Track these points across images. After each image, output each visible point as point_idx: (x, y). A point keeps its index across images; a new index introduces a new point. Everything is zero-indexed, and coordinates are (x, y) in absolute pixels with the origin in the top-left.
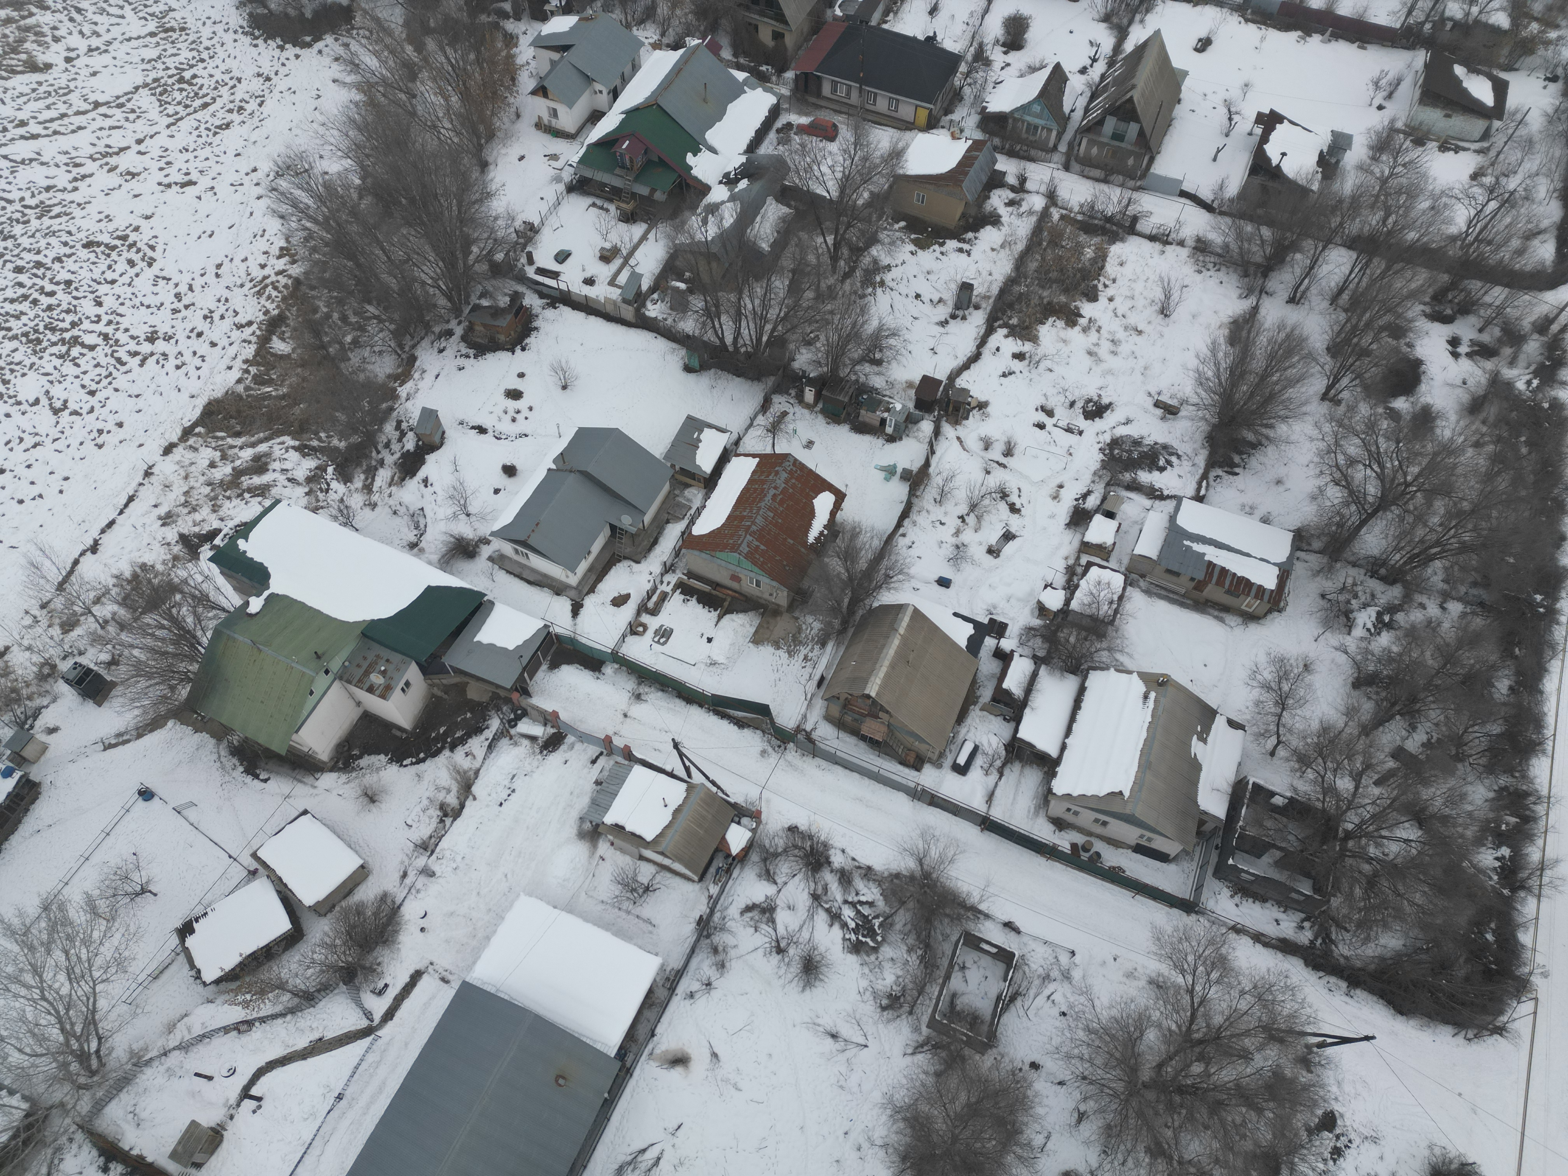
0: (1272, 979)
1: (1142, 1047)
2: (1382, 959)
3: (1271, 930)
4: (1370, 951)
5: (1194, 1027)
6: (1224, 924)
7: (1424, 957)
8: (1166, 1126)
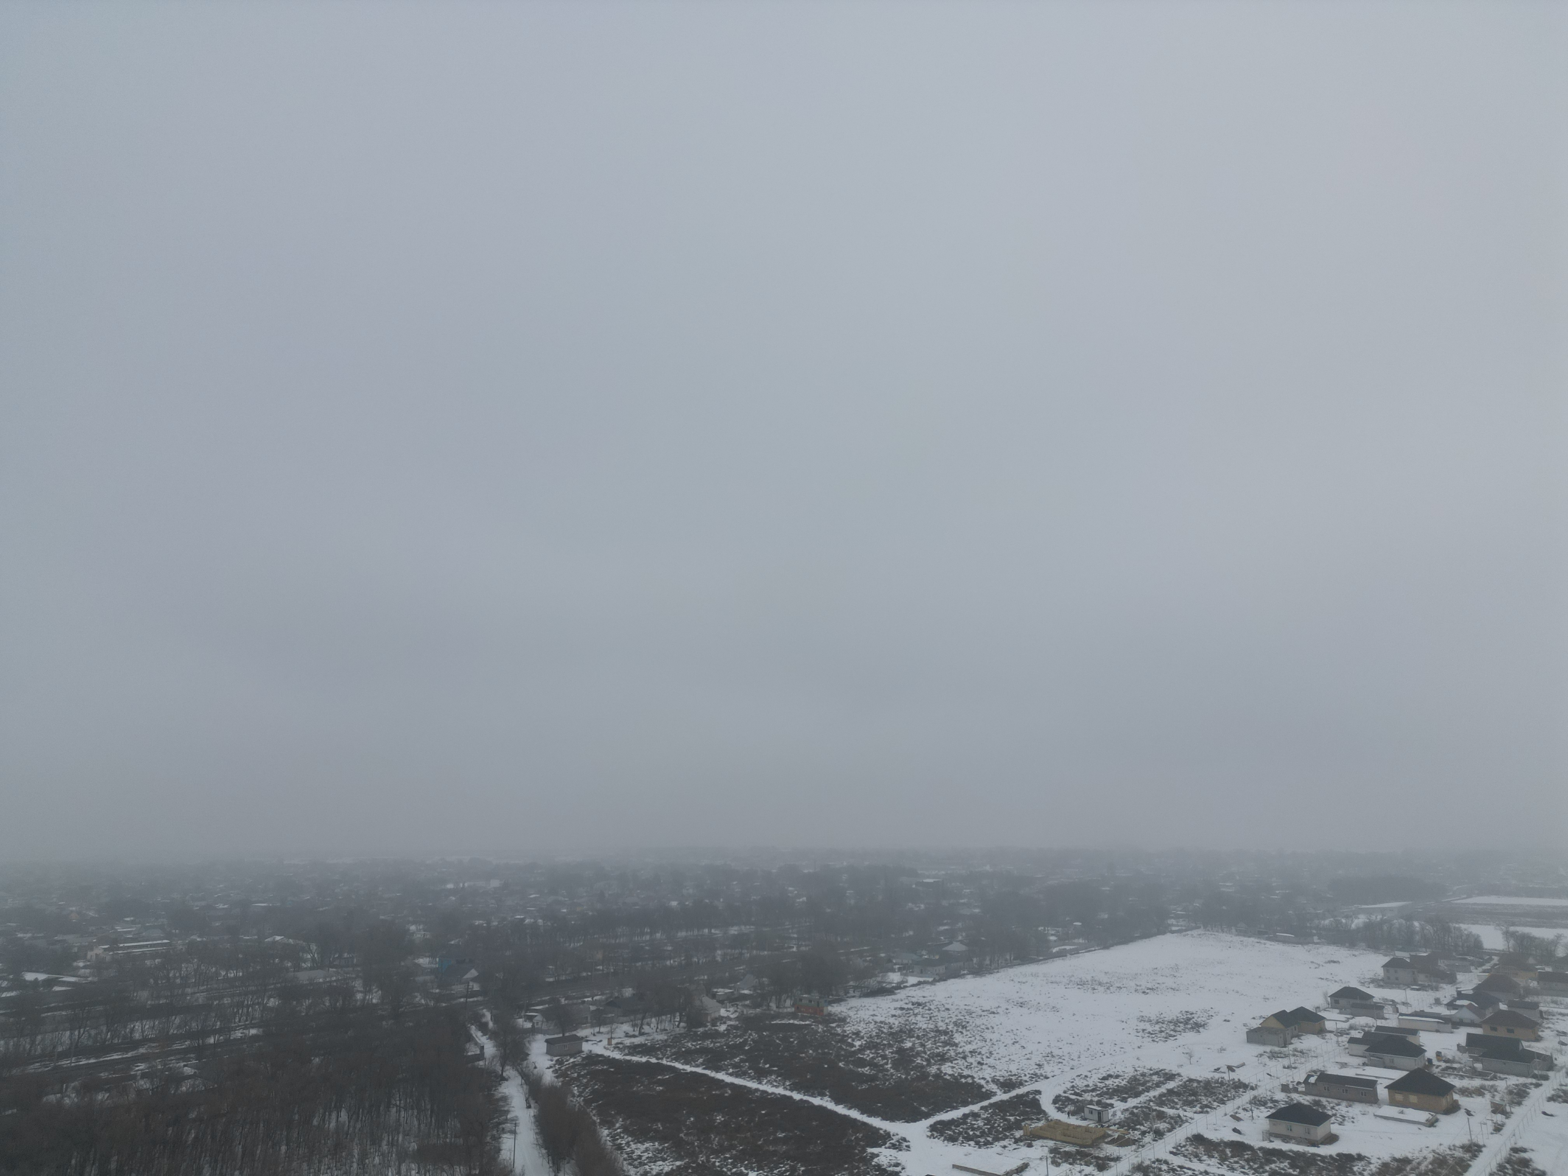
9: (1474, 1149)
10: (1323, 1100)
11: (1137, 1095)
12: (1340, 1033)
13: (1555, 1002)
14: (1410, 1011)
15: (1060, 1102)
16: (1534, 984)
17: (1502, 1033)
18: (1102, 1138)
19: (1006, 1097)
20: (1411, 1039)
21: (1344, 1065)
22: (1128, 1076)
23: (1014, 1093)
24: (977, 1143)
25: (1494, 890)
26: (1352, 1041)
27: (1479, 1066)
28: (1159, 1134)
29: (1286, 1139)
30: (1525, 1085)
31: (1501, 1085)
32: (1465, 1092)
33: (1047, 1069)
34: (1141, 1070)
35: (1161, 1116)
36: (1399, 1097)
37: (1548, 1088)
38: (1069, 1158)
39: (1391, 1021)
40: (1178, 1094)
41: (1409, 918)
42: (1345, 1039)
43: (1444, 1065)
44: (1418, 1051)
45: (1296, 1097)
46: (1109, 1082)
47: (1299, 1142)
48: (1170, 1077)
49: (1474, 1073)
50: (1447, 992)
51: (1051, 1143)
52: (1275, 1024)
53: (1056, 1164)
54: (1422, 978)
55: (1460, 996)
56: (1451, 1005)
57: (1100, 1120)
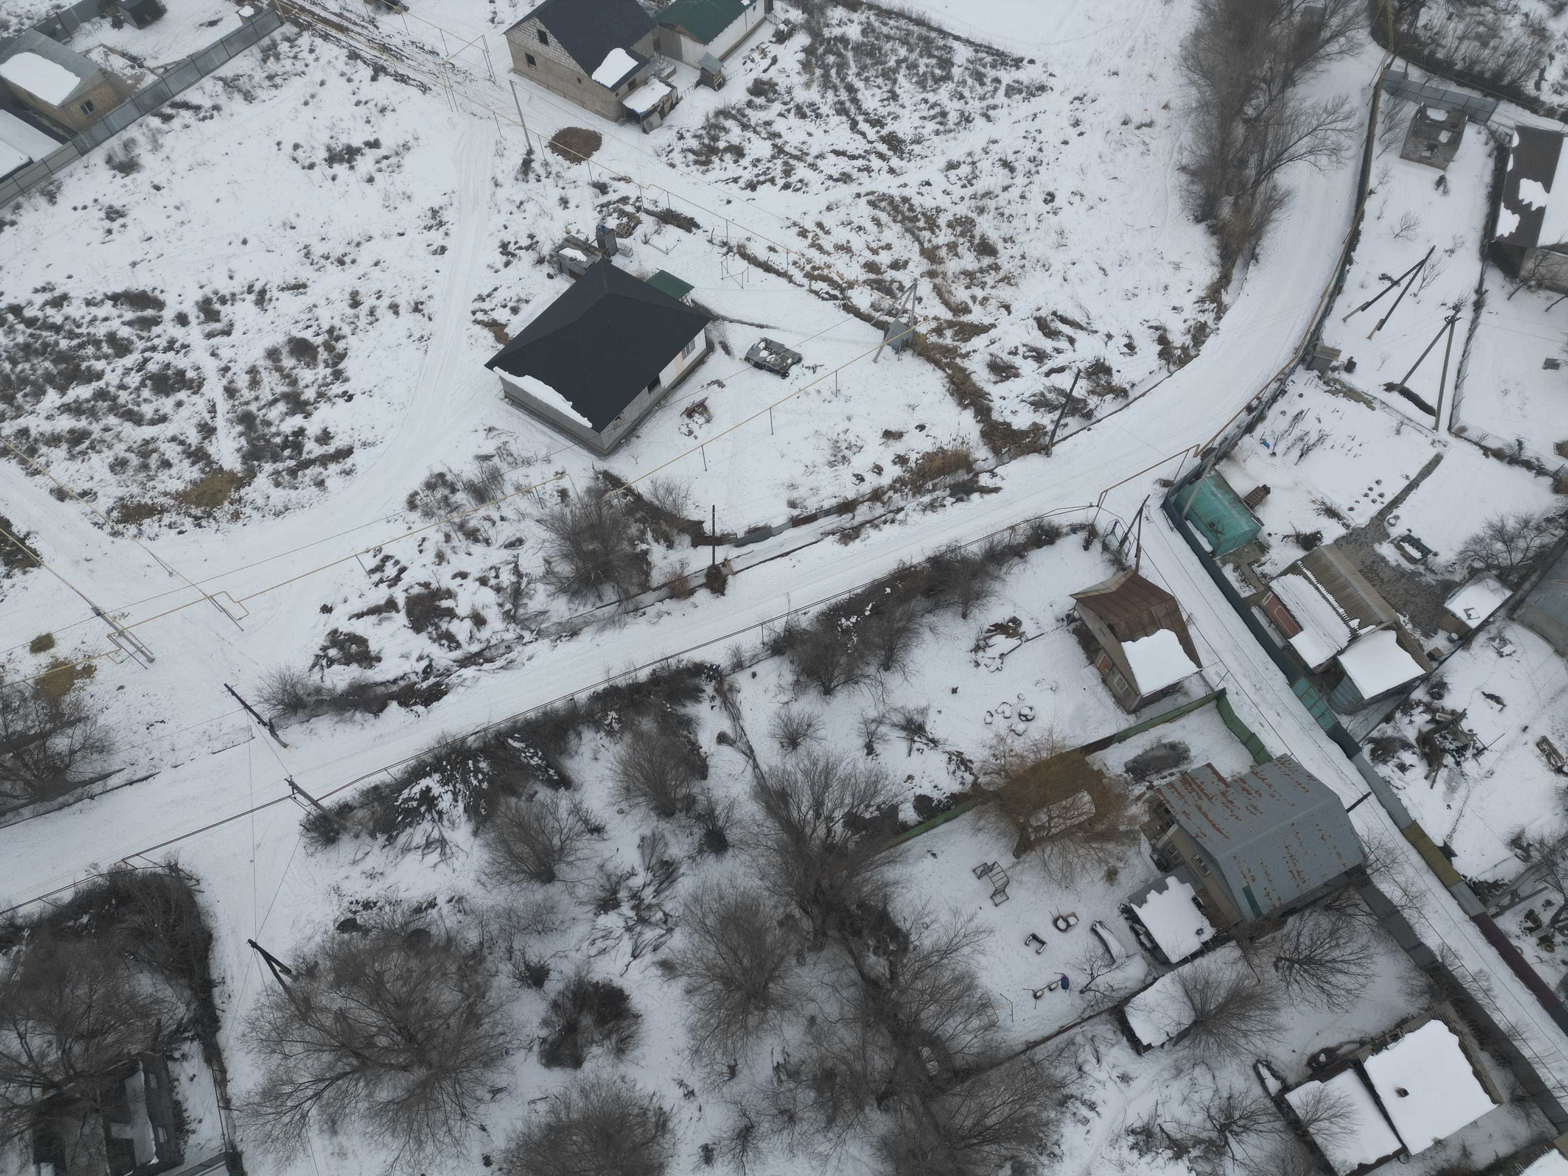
0: (255, 1044)
1: (400, 1093)
2: (168, 980)
3: (206, 1078)
4: (167, 992)
5: (348, 1069)
6: (228, 1117)
7: (142, 952)
8: (449, 1027)
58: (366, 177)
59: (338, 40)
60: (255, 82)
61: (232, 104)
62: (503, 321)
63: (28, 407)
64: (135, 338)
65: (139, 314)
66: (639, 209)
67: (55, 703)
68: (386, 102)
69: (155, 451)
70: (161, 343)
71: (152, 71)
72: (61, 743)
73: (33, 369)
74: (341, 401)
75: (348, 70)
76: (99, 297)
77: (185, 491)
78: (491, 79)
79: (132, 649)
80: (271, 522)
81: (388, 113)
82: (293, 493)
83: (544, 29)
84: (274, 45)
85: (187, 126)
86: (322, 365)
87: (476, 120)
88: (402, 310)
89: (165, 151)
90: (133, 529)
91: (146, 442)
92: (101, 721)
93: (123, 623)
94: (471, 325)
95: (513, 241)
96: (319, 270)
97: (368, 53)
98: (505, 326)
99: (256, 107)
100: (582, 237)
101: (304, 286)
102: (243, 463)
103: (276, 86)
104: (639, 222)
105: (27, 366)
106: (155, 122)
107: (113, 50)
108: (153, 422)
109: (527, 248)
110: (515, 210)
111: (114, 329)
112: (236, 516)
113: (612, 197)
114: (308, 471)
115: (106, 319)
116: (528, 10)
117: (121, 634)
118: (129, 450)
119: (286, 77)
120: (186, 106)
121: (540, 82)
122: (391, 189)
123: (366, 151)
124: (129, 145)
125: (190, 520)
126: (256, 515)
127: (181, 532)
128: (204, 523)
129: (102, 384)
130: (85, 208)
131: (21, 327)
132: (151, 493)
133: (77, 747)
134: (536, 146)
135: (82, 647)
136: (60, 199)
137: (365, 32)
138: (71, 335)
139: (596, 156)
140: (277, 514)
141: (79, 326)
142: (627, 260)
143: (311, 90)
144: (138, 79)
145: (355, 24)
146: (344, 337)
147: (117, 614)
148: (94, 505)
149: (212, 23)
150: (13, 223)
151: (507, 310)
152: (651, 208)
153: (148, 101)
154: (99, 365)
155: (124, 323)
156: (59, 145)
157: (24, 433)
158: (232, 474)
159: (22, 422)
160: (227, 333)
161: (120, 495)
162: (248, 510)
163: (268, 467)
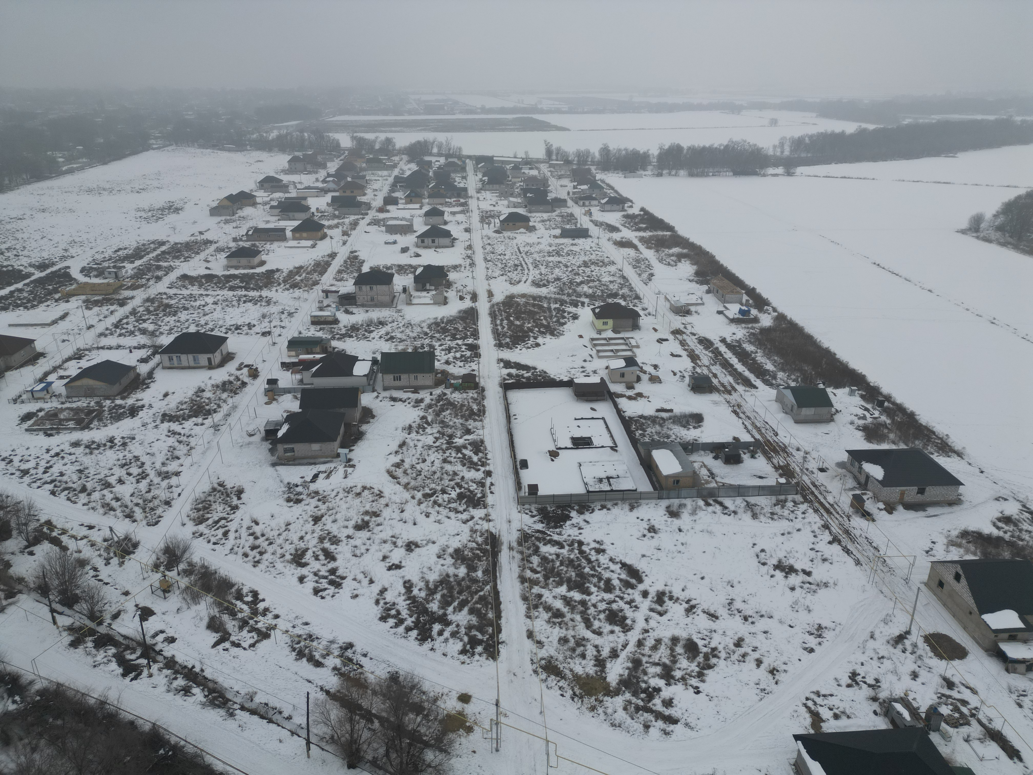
9: (333, 255)
10: (257, 243)
11: (141, 258)
12: (265, 204)
13: (373, 174)
14: (303, 187)
15: (85, 271)
16: (364, 165)
17: (348, 193)
18: (121, 287)
19: (43, 274)
20: (303, 202)
21: (268, 222)
22: (133, 247)
23: (48, 271)
24: (26, 308)
25: (348, 112)
26: (272, 207)
27: (337, 213)
28: (159, 279)
29: (237, 268)
30: (358, 219)
31: (347, 221)
32: (330, 227)
33: (72, 251)
34: (142, 242)
35: (159, 268)
36: (297, 235)
37: (368, 219)
38: (97, 303)
39: (293, 194)
40: (168, 253)
41: (302, 131)
42: (268, 207)
43: (320, 214)
44: (307, 208)
45: (241, 244)
46: (120, 253)
47: (245, 268)
48: (163, 243)
49: (335, 217)
50: (322, 174)
51: (83, 297)
52: (227, 203)
53: (88, 308)
54: (309, 167)
55: (329, 175)
56: (324, 181)
57: (117, 277)
58: (791, 586)
59: (822, 515)
60: (762, 511)
61: (744, 515)
62: (824, 717)
63: (550, 587)
64: (618, 588)
65: (628, 579)
66: (973, 715)
67: (444, 732)
68: (829, 557)
69: (584, 646)
70: (627, 598)
71: (716, 482)
72: (430, 756)
73: (566, 572)
74: (692, 690)
75: (818, 532)
76: (618, 560)
77: (580, 676)
78: (907, 581)
79: (494, 736)
80: (606, 726)
81: (827, 563)
82: (629, 720)
83: (961, 572)
84: (786, 501)
85: (715, 513)
86: (696, 664)
87: (881, 596)
88: (763, 666)
89: (696, 517)
90: (544, 676)
91: (584, 639)
92: (453, 761)
93: (502, 719)
94: (800, 705)
95: (863, 674)
96: (731, 615)
97: (835, 528)
98: (824, 721)
99: (755, 523)
100: (915, 705)
101: (717, 618)
102: (618, 684)
103: (772, 519)
104: (968, 724)
105: (565, 569)
106: (701, 503)
107: (705, 466)
108: (594, 632)
109: (870, 686)
110: (875, 658)
111: (612, 578)
112: (593, 709)
113: (954, 694)
114: (646, 715)
115: (612, 571)
116: (956, 558)
117: (497, 724)
118: (574, 637)
119: (781, 517)
120: (721, 504)
121: (940, 599)
122: (802, 600)
123: (801, 574)
124: (681, 506)
125: (571, 692)
126: (602, 716)
127: (562, 695)
128: (576, 699)
129: (587, 598)
130: (642, 520)
131: (577, 551)
132: (566, 665)
133: (433, 764)
134: (914, 631)
135: (477, 714)
136: (635, 510)
137: (841, 519)
138: (593, 568)
139: (956, 662)
140: (613, 725)
141: (599, 567)
142: (943, 742)
143: (790, 530)
144: (707, 482)
145: (838, 513)
146: (719, 658)
147: (504, 712)
148: (538, 650)
149: (761, 477)
150: (609, 509)
151: (831, 713)
152: (985, 721)
153: (705, 493)
154: (593, 589)
155: (618, 578)
156: (652, 490)
157: (540, 596)
158: (608, 684)
159: (543, 591)
160: (661, 614)
161: (552, 654)
162: (600, 710)
163: (628, 696)
